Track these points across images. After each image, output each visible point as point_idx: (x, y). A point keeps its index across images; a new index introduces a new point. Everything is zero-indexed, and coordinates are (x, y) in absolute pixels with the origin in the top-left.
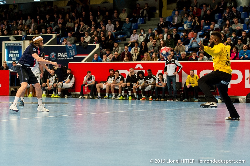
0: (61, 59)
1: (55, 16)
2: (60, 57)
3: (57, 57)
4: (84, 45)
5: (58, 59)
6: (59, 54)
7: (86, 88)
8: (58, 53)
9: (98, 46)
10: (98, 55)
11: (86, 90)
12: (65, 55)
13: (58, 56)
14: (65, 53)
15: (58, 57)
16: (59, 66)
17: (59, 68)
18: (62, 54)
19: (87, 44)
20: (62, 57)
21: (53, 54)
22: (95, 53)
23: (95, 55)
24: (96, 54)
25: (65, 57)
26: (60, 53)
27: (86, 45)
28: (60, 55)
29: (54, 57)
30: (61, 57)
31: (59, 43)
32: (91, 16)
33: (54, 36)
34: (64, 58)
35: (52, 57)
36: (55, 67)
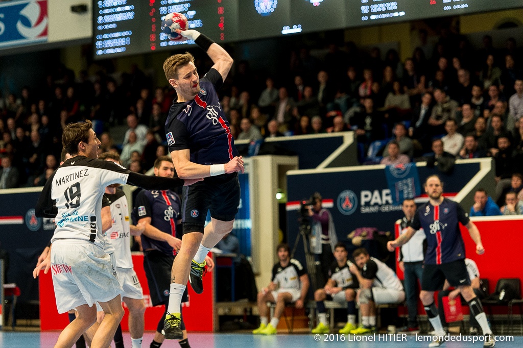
0: (372, 209)
1: (351, 74)
2: (368, 204)
3: (359, 206)
4: (442, 165)
5: (365, 210)
6: (366, 196)
7: (452, 303)
8: (363, 193)
9: (486, 165)
10: (486, 194)
11: (453, 309)
12: (385, 198)
13: (363, 200)
14: (385, 192)
15: (363, 203)
16: (368, 234)
17: (367, 238)
18: (376, 193)
19: (452, 160)
20: (376, 204)
21: (347, 195)
22: (478, 188)
23: (479, 194)
24: (480, 190)
25: (384, 202)
26: (368, 193)
27: (449, 165)
28: (368, 199)
29: (351, 206)
30: (372, 203)
31: (362, 159)
32: (461, 73)
33: (349, 138)
34: (380, 206)
35: (344, 206)
36: (354, 237)
